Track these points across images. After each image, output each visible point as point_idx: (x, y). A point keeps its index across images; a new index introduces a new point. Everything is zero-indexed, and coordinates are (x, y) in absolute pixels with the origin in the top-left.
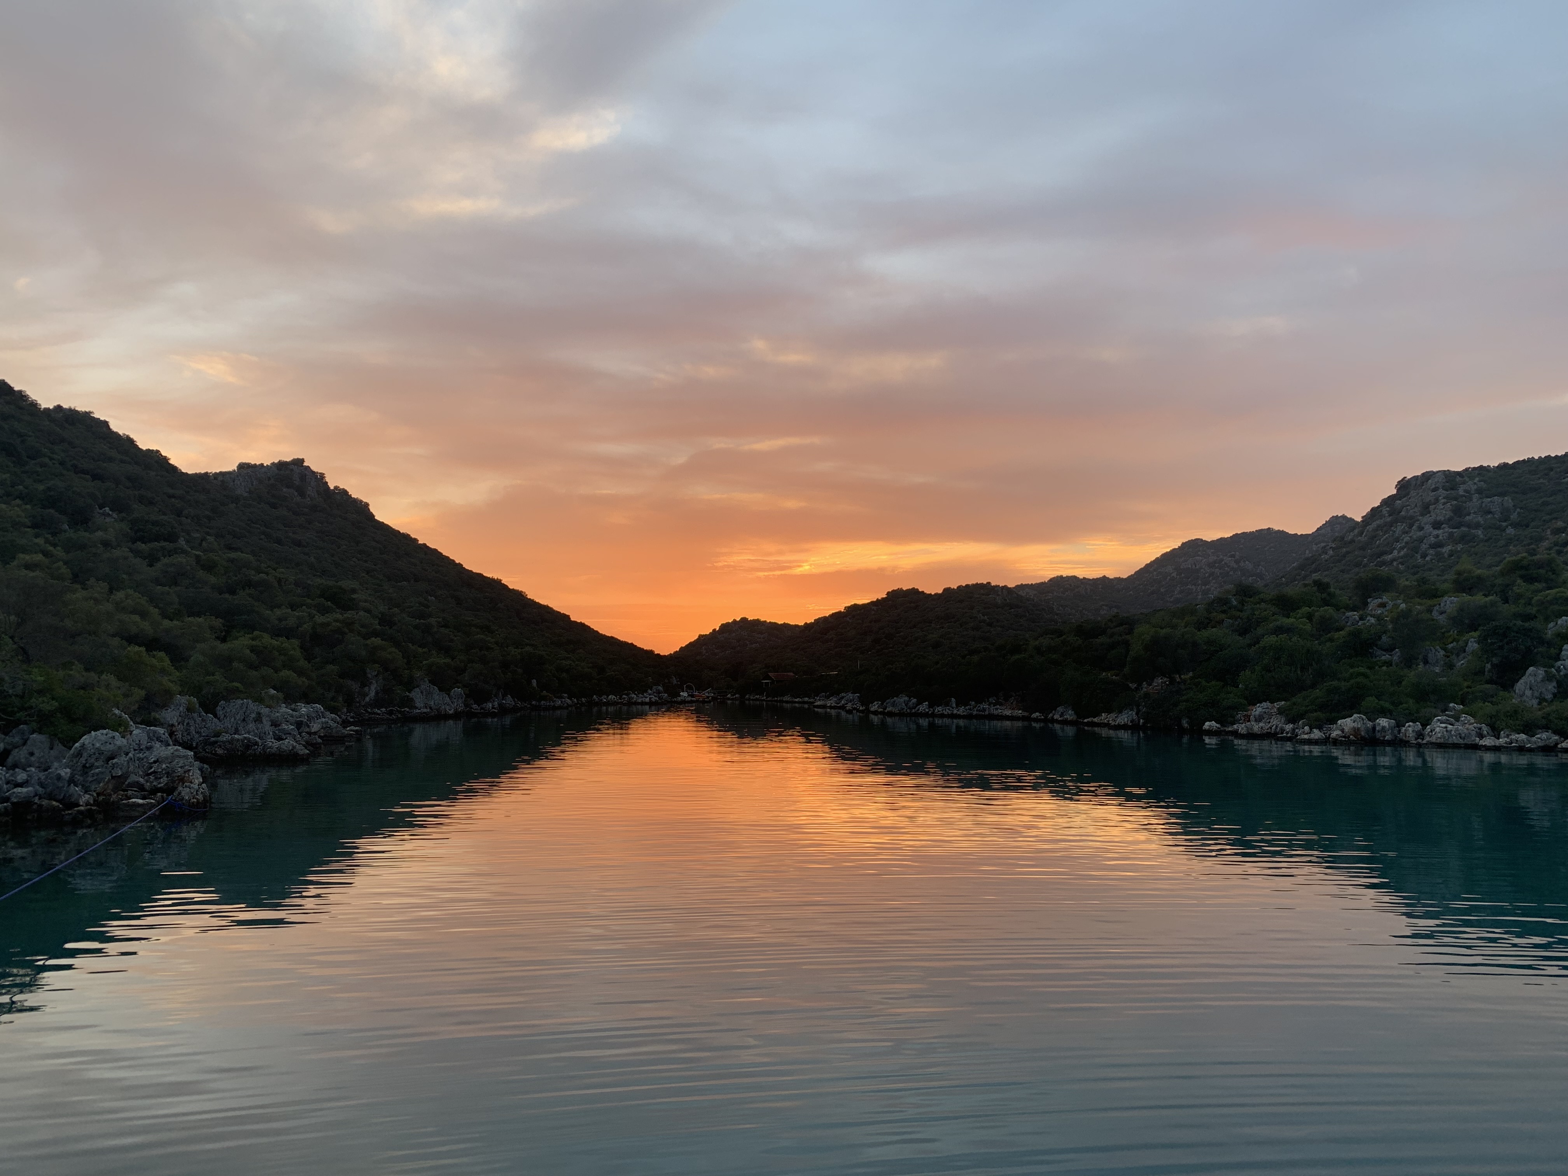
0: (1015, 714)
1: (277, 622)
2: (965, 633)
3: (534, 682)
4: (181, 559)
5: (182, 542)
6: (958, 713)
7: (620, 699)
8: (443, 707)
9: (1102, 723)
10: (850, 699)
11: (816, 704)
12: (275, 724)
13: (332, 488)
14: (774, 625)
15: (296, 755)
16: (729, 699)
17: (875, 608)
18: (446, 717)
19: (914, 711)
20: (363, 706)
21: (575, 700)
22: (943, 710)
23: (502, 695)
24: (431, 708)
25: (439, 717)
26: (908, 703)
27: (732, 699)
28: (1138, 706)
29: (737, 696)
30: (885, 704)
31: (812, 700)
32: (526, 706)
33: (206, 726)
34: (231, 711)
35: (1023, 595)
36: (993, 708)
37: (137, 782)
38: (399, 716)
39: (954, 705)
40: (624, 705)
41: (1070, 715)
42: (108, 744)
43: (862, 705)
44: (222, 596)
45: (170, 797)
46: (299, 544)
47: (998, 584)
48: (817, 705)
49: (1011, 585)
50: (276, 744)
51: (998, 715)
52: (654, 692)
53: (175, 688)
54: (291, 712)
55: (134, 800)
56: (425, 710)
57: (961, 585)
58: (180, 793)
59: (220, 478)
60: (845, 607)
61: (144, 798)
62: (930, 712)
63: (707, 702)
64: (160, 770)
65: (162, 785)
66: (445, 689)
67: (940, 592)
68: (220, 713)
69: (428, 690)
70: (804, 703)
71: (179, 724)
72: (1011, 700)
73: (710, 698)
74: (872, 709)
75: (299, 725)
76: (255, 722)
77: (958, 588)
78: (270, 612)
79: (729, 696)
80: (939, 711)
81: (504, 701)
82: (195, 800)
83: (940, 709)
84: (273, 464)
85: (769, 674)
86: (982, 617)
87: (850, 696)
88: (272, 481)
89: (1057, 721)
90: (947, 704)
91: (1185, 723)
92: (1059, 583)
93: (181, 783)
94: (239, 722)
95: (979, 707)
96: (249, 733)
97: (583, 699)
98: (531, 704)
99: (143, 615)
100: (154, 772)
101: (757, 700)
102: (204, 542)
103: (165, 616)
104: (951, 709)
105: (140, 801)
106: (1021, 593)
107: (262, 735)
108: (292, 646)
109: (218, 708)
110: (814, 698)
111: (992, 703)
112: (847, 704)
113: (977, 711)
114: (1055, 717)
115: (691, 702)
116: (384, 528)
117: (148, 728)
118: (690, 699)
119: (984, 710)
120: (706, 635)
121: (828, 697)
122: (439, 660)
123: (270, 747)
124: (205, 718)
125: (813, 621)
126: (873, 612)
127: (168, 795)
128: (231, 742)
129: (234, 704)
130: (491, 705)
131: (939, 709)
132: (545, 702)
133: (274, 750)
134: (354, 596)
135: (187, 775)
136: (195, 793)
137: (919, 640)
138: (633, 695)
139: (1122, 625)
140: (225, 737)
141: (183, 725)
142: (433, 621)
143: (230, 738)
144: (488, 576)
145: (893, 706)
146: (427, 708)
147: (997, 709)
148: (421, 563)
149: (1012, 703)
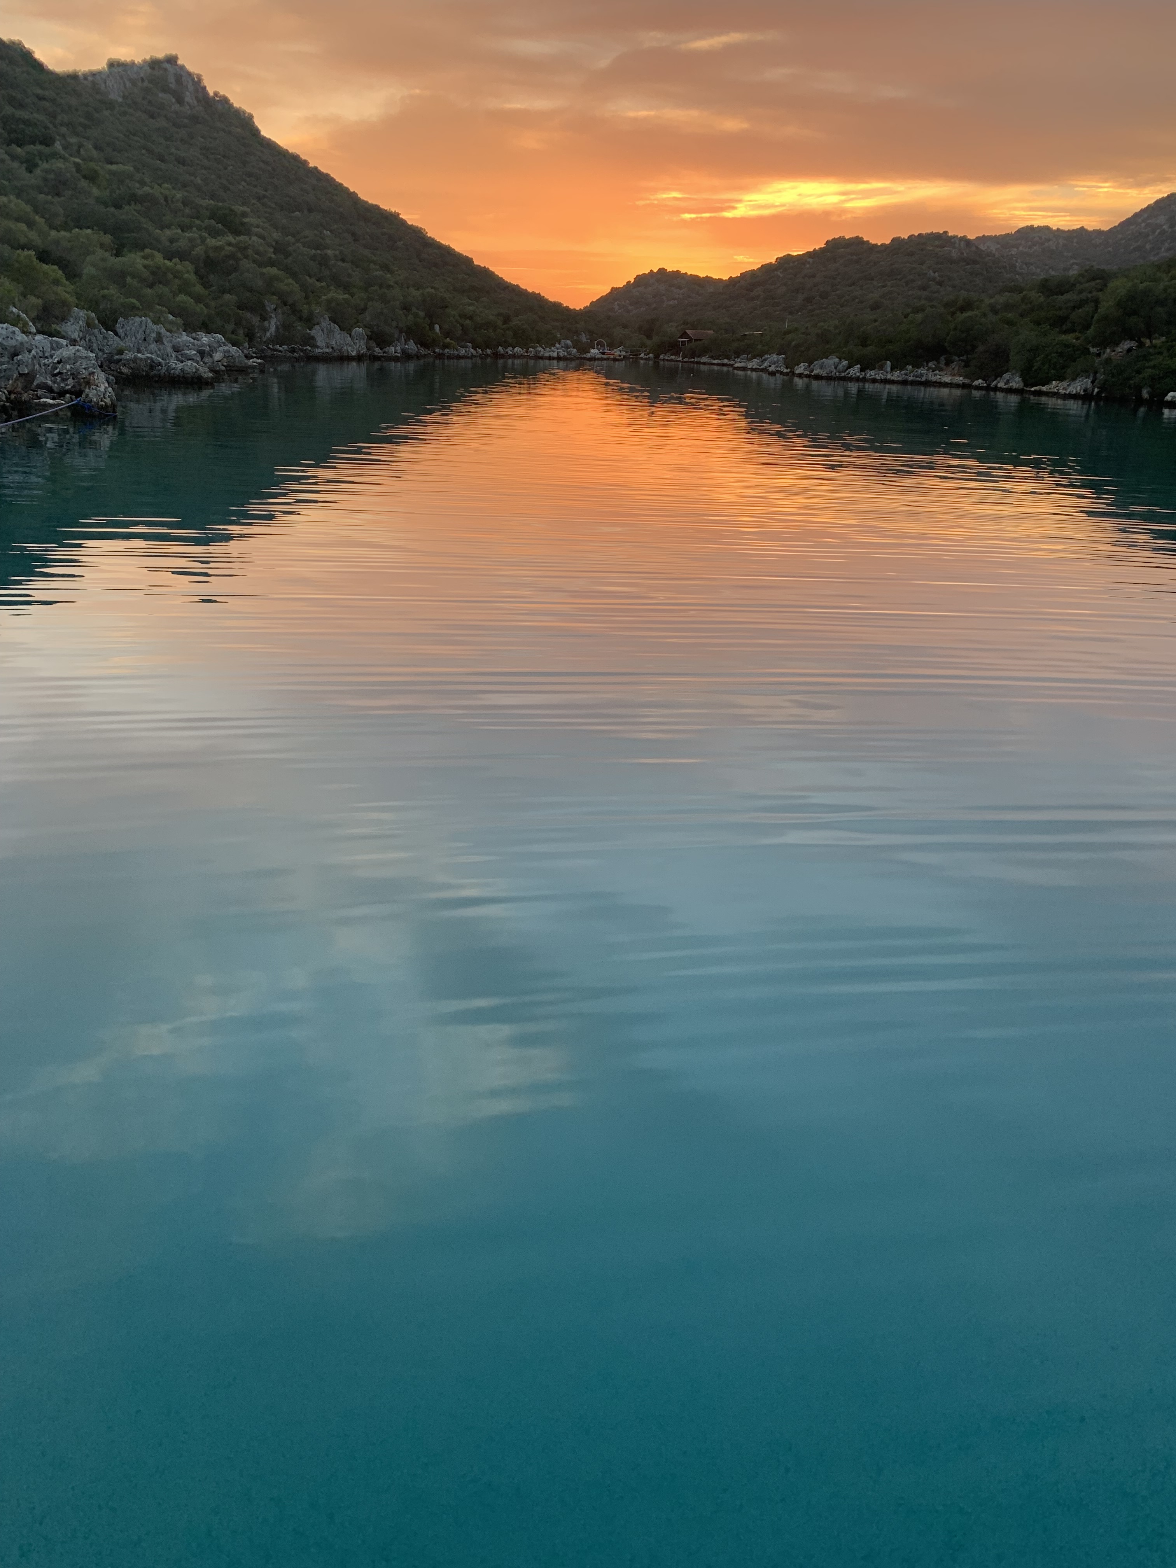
0: (954, 381)
1: (168, 244)
2: (910, 293)
3: (437, 327)
4: (59, 164)
5: (58, 146)
6: (893, 378)
7: (527, 352)
8: (346, 348)
9: (1051, 392)
10: (774, 361)
11: (736, 365)
12: (176, 349)
13: (211, 94)
14: (695, 278)
15: (200, 378)
16: (642, 359)
17: (811, 260)
18: (349, 358)
19: (843, 374)
20: (265, 342)
21: (480, 350)
22: (875, 375)
23: (405, 340)
24: (332, 348)
25: (343, 359)
26: (838, 366)
27: (646, 359)
28: (1095, 373)
29: (651, 355)
30: (812, 366)
31: (732, 362)
32: (429, 354)
33: (109, 344)
34: (131, 329)
35: (983, 249)
36: (931, 373)
37: (46, 384)
38: (302, 354)
39: (889, 369)
40: (531, 358)
41: (1017, 382)
42: (9, 339)
43: (787, 368)
44: (108, 209)
45: (78, 399)
46: (181, 161)
47: (956, 234)
48: (737, 367)
49: (971, 237)
50: (180, 366)
51: (936, 382)
52: (562, 347)
53: (72, 299)
54: (192, 340)
55: (44, 400)
56: (327, 350)
57: (913, 235)
58: (87, 395)
59: (90, 78)
60: (777, 259)
61: (54, 399)
62: (861, 377)
63: (618, 360)
64: (65, 371)
65: (70, 387)
66: (346, 328)
67: (888, 242)
68: (120, 331)
69: (329, 328)
70: (723, 365)
71: (81, 340)
72: (953, 365)
73: (622, 357)
74: (797, 372)
75: (202, 353)
76: (156, 342)
77: (908, 237)
78: (160, 231)
79: (642, 355)
80: (871, 376)
81: (407, 346)
82: (103, 403)
83: (873, 373)
84: (145, 61)
85: (687, 331)
86: (932, 274)
87: (775, 357)
88: (146, 84)
89: (1002, 390)
90: (881, 368)
91: (1145, 394)
92: (1028, 234)
93: (87, 387)
94: (141, 342)
95: (917, 371)
96: (152, 354)
97: (488, 350)
98: (434, 352)
99: (31, 225)
100: (60, 373)
101: (672, 360)
102: (82, 150)
103: (52, 227)
104: (885, 373)
105: (51, 401)
106: (982, 247)
107: (165, 356)
108: (186, 269)
109: (118, 325)
110: (734, 360)
111: (931, 368)
112: (770, 366)
113: (913, 376)
114: (999, 385)
115: (602, 359)
116: (269, 146)
117: (50, 338)
118: (600, 356)
119: (921, 375)
120: (619, 288)
121: (749, 360)
122: (338, 295)
123: (173, 369)
124: (106, 336)
125: (739, 275)
126: (808, 266)
127: (77, 398)
128: (135, 360)
129: (133, 322)
130: (393, 350)
131: (871, 374)
132: (448, 351)
133: (178, 372)
134: (246, 220)
135: (92, 378)
136: (102, 396)
137: (857, 300)
138: (540, 349)
139: (1094, 279)
140: (128, 355)
141: (86, 341)
142: (329, 252)
143: (133, 356)
144: (386, 209)
145: (821, 368)
146: (328, 348)
147: (935, 375)
148: (314, 190)
149: (953, 369)
